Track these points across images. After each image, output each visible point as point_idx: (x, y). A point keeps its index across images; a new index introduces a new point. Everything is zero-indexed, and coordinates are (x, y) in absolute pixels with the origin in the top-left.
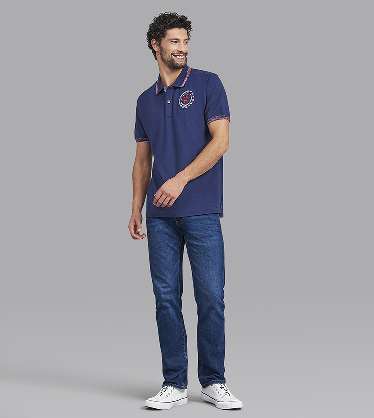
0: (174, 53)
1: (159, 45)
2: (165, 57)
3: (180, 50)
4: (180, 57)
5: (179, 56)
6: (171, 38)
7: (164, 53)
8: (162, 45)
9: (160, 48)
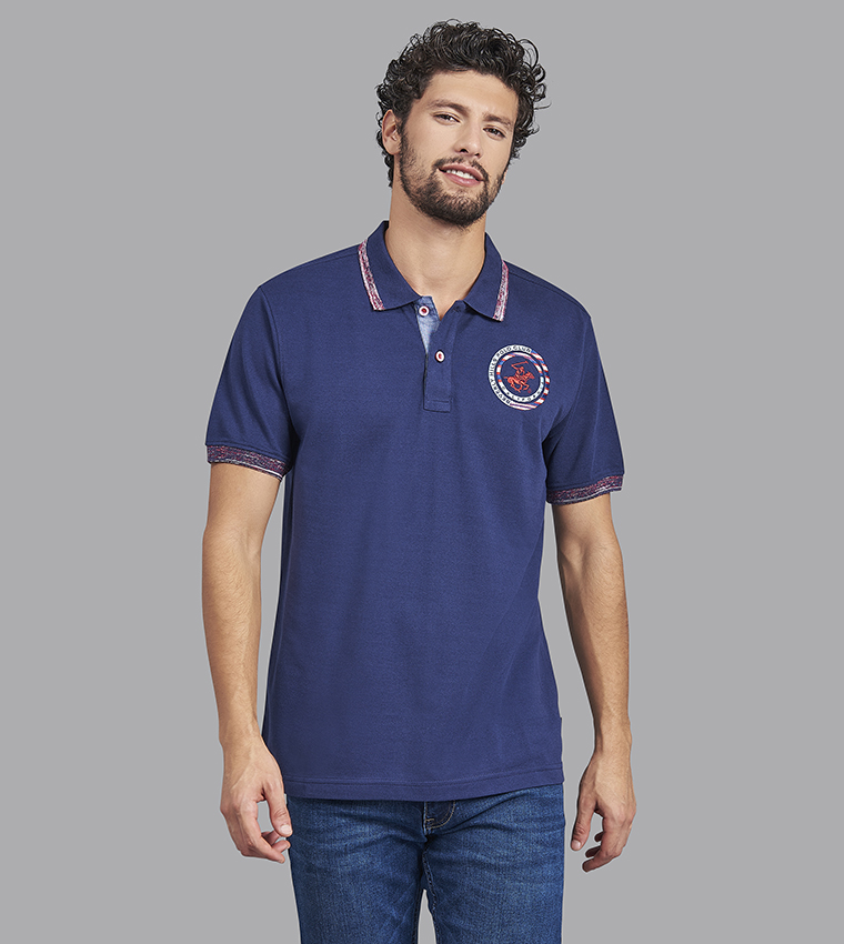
0: (442, 162)
1: (402, 132)
2: (410, 174)
5: (459, 170)
7: (409, 160)
9: (402, 140)
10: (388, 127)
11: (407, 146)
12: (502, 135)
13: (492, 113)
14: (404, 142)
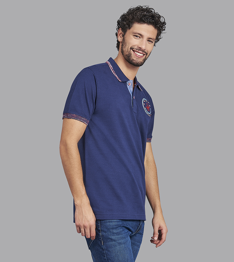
0: (133, 48)
1: (123, 36)
2: (124, 49)
3: (140, 47)
4: (139, 54)
5: (138, 52)
6: (135, 31)
7: (125, 45)
8: (126, 36)
9: (123, 38)
10: (120, 33)
11: (124, 41)
12: (152, 42)
13: (150, 37)
14: (124, 40)
